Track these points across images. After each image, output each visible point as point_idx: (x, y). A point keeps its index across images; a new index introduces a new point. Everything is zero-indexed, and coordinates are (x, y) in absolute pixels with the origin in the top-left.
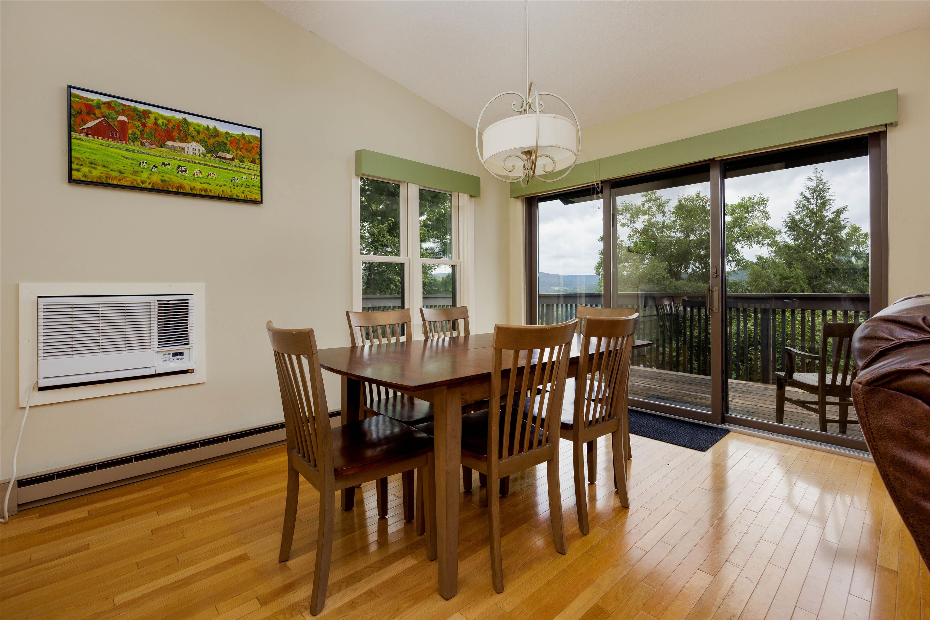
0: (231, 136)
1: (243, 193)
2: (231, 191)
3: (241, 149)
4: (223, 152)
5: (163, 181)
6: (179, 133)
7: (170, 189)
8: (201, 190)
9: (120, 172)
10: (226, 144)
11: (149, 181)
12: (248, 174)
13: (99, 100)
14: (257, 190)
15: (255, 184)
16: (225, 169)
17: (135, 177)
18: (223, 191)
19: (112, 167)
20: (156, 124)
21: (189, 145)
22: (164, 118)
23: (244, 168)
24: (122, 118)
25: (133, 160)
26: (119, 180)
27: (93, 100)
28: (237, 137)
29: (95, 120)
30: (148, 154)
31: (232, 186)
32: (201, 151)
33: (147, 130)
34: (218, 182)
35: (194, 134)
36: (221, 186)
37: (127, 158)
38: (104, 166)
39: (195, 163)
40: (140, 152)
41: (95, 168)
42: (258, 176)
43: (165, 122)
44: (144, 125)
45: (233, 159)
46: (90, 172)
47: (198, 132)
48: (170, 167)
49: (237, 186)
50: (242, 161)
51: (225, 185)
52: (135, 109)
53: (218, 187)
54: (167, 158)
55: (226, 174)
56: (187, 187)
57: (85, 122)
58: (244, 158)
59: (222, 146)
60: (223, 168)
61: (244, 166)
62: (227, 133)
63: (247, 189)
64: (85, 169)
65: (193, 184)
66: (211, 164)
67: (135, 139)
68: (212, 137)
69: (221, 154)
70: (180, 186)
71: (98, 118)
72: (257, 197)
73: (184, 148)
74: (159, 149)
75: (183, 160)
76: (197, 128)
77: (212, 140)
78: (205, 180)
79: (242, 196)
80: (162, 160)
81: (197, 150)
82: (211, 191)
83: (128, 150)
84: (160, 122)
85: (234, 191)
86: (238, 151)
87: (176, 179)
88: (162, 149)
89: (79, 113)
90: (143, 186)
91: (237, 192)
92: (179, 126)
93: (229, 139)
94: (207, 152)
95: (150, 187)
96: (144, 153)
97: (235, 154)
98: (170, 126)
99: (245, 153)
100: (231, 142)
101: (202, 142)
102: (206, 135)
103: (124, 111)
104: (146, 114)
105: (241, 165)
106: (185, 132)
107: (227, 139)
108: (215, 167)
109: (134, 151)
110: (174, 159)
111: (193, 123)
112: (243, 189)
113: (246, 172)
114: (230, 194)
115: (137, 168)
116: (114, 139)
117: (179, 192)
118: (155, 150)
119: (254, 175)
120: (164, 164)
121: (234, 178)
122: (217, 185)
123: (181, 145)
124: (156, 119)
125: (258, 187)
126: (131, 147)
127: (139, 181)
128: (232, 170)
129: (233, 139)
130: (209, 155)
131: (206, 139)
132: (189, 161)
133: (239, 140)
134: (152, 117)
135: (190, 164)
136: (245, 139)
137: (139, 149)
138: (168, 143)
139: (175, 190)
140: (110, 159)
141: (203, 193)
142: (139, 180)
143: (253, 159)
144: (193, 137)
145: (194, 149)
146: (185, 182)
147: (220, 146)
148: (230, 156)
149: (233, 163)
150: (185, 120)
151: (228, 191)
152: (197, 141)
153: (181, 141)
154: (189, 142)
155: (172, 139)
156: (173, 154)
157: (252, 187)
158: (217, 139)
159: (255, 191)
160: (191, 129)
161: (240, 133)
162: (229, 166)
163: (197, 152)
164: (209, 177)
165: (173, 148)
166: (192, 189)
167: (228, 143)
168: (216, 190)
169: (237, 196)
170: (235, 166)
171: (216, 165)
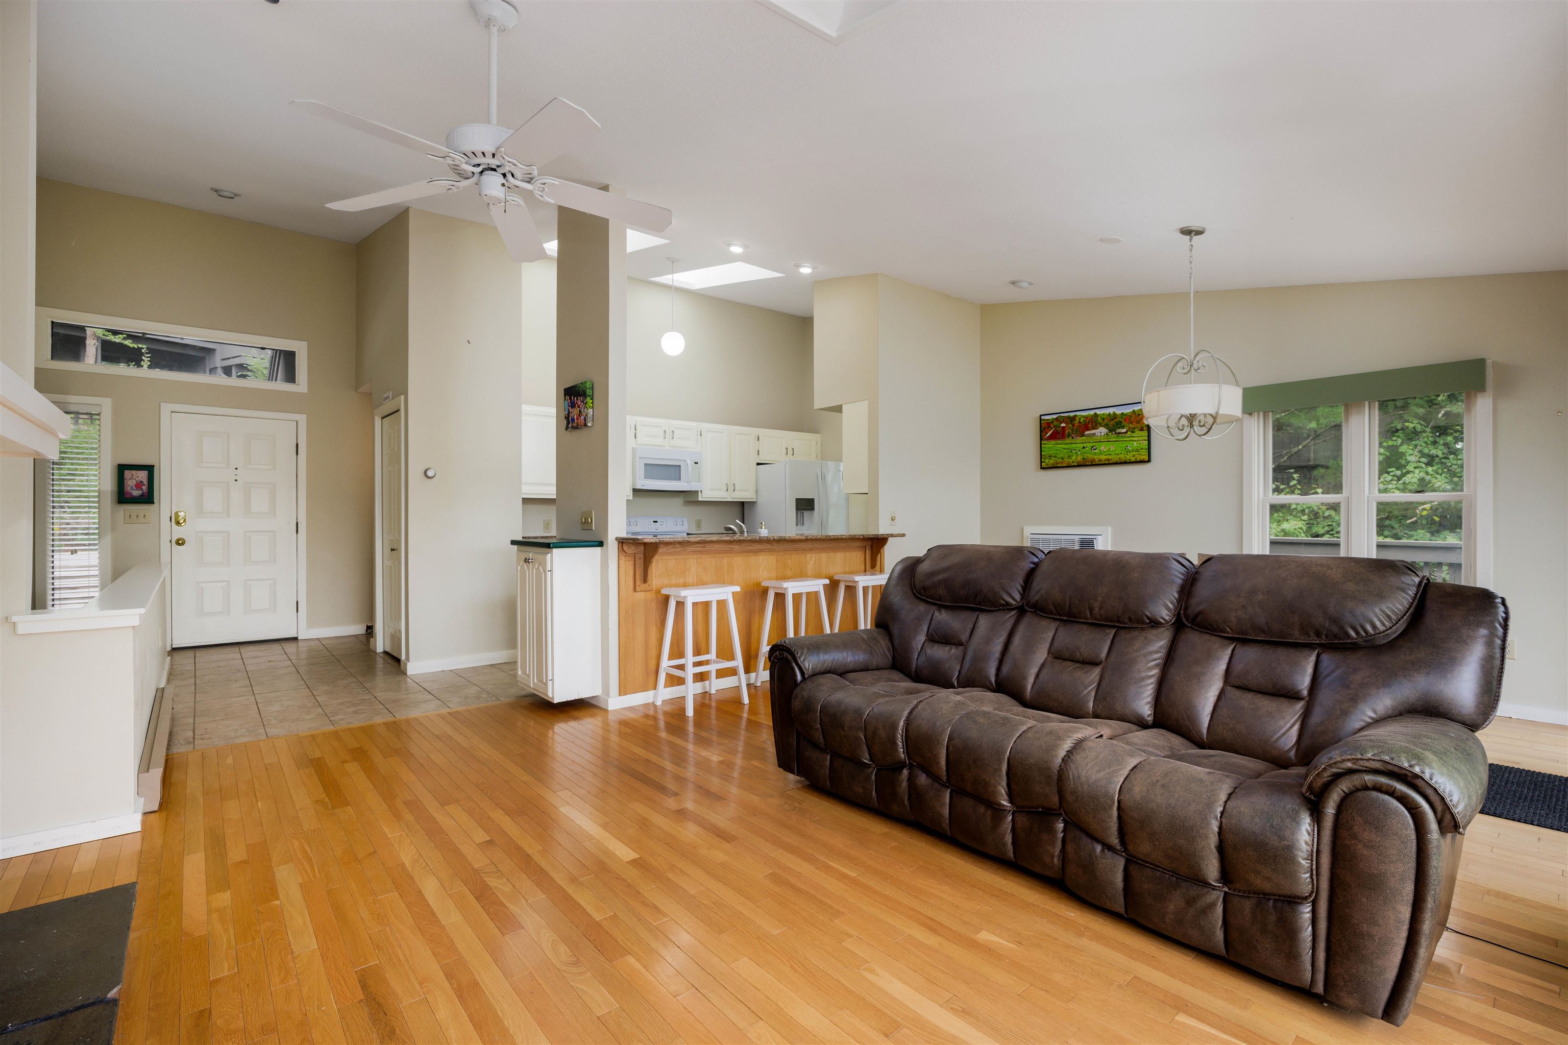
0: (1125, 415)
1: (1134, 456)
2: (1125, 457)
3: (1132, 423)
4: (1120, 428)
5: (1084, 459)
6: (1092, 424)
7: (1087, 464)
8: (1105, 460)
9: (1062, 459)
10: (1121, 422)
11: (1076, 461)
12: (1137, 440)
13: (1053, 418)
14: (1145, 452)
15: (1143, 447)
16: (1121, 441)
17: (1069, 460)
18: (1120, 458)
19: (1058, 457)
20: (1080, 422)
21: (1098, 430)
22: (1083, 416)
23: (1134, 437)
24: (1063, 425)
25: (1068, 449)
26: (1062, 464)
27: (1050, 419)
28: (1129, 414)
29: (1051, 430)
30: (1076, 443)
31: (1126, 453)
32: (1105, 433)
33: (1075, 428)
34: (1116, 452)
35: (1101, 421)
36: (1118, 455)
37: (1065, 449)
38: (1055, 457)
39: (1102, 442)
40: (1072, 443)
41: (1051, 459)
42: (1145, 440)
43: (1085, 419)
44: (1073, 425)
45: (1126, 432)
46: (1049, 462)
47: (1103, 419)
48: (1087, 449)
49: (1130, 452)
50: (1133, 432)
51: (1121, 453)
52: (1069, 417)
53: (1116, 456)
54: (1086, 443)
55: (1122, 445)
56: (1097, 460)
57: (1047, 433)
58: (1135, 429)
59: (1119, 425)
60: (1119, 441)
61: (1135, 435)
62: (1122, 413)
63: (1137, 453)
64: (1047, 461)
65: (1100, 457)
66: (1111, 440)
67: (1069, 435)
68: (1113, 419)
69: (1119, 431)
70: (1093, 460)
71: (1052, 429)
72: (1144, 457)
73: (1095, 434)
74: (1081, 438)
75: (1095, 442)
76: (1102, 416)
77: (1112, 422)
78: (1108, 453)
79: (1133, 459)
80: (1082, 445)
81: (1103, 432)
82: (1111, 459)
83: (1066, 444)
84: (1082, 420)
85: (1127, 456)
86: (1131, 425)
87: (1090, 456)
88: (1083, 438)
89: (1044, 429)
90: (1073, 464)
91: (1130, 457)
92: (1092, 418)
93: (1124, 417)
94: (1109, 432)
95: (1076, 464)
96: (1073, 443)
97: (1128, 428)
98: (1087, 421)
99: (1135, 425)
100: (1125, 420)
101: (1106, 426)
102: (1108, 420)
103: (1064, 420)
104: (1075, 417)
105: (1132, 435)
106: (1096, 422)
107: (1122, 418)
108: (1114, 441)
109: (1068, 444)
110: (1089, 442)
111: (1100, 414)
112: (1134, 453)
113: (1136, 439)
114: (1124, 459)
115: (1070, 454)
116: (1059, 439)
117: (1093, 464)
118: (1079, 440)
119: (1143, 440)
120: (1084, 447)
121: (1127, 446)
122: (1116, 454)
123: (1093, 432)
124: (1080, 419)
125: (1146, 449)
126: (1067, 441)
127: (1071, 462)
128: (1126, 441)
129: (1126, 416)
130: (1110, 434)
131: (1109, 423)
132: (1098, 442)
133: (1131, 416)
134: (1077, 418)
135: (1099, 443)
136: (1135, 413)
137: (1071, 442)
138: (1087, 433)
139: (1090, 464)
140: (1058, 452)
141: (1107, 462)
142: (1071, 461)
143: (1141, 427)
144: (1100, 424)
145: (1101, 433)
146: (1096, 457)
147: (1118, 424)
148: (1124, 430)
149: (1127, 435)
150: (1095, 413)
151: (1123, 457)
152: (1103, 426)
153: (1094, 428)
154: (1098, 429)
155: (1088, 430)
156: (1088, 439)
157: (1141, 450)
158: (1115, 420)
159: (1143, 453)
160: (1099, 418)
161: (1131, 410)
162: (1123, 438)
163: (1103, 434)
164: (1111, 449)
165: (1089, 435)
166: (1100, 461)
167: (1123, 420)
168: (1114, 458)
169: (1129, 460)
170: (1128, 437)
171: (1115, 440)
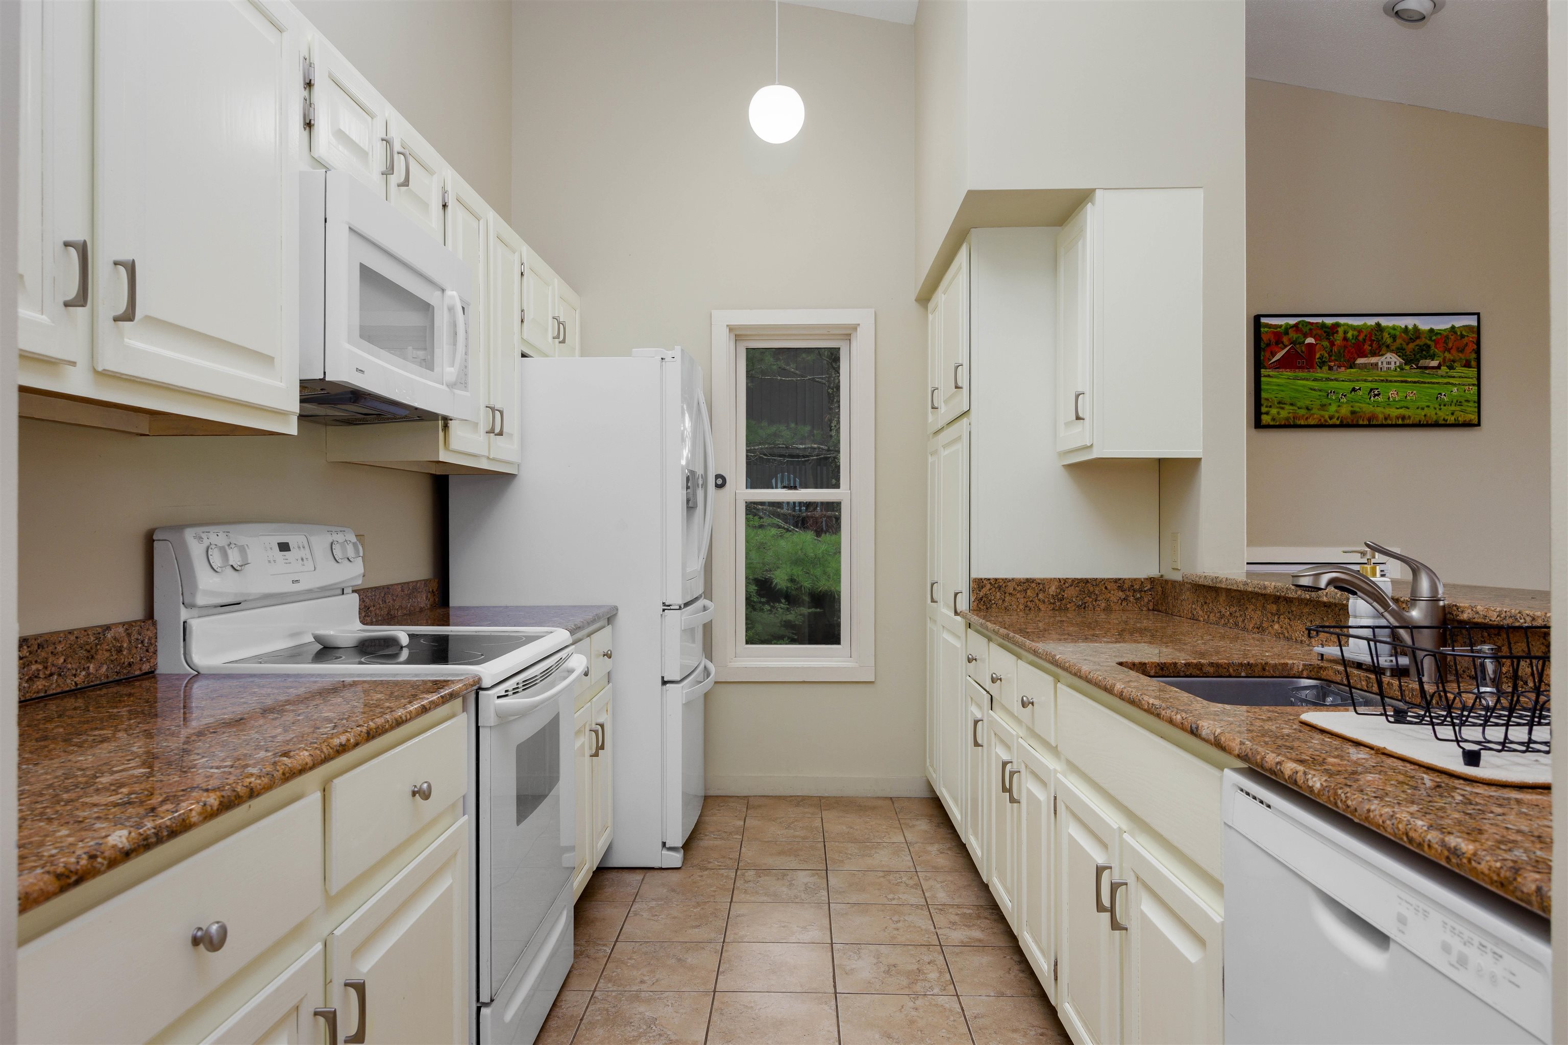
0: (1437, 334)
1: (1453, 414)
2: (1436, 414)
3: (1449, 351)
4: (1426, 359)
5: (1353, 413)
6: (1371, 345)
7: (1361, 423)
8: (1397, 418)
9: (1308, 409)
10: (1429, 347)
11: (1337, 415)
12: (1459, 384)
13: (1287, 324)
14: (1472, 407)
15: (1469, 397)
16: (1429, 383)
17: (1323, 413)
18: (1425, 416)
19: (1299, 404)
20: (1345, 339)
21: (1383, 358)
22: (1353, 328)
23: (1454, 377)
24: (1310, 340)
25: (1320, 391)
26: (1307, 419)
27: (1281, 326)
28: (1445, 334)
29: (1283, 349)
30: (1336, 380)
31: (1437, 406)
32: (1398, 364)
33: (1335, 349)
34: (1419, 404)
35: (1389, 341)
36: (1423, 409)
37: (1314, 390)
38: (1292, 404)
39: (1391, 381)
40: (1328, 379)
41: (1283, 408)
42: (1474, 385)
43: (1356, 333)
44: (1332, 344)
45: (1439, 367)
46: (1278, 413)
47: (1394, 338)
48: (1360, 393)
49: (1445, 405)
50: (1451, 368)
51: (1428, 406)
52: (1323, 325)
53: (1419, 411)
54: (1358, 381)
55: (1429, 390)
56: (1381, 416)
57: (1274, 355)
58: (1454, 361)
59: (1425, 351)
60: (1425, 383)
61: (1455, 374)
62: (1431, 330)
63: (1458, 408)
64: (1274, 411)
65: (1387, 411)
66: (1409, 380)
67: (1322, 363)
68: (1412, 340)
69: (1423, 363)
70: (1372, 417)
71: (1286, 346)
72: (1473, 417)
73: (1377, 364)
74: (1348, 371)
75: (1376, 381)
76: (1393, 332)
77: (1411, 346)
78: (1402, 404)
79: (1451, 419)
80: (1350, 385)
81: (1393, 363)
82: (1409, 417)
83: (1315, 380)
84: (1349, 335)
85: (1440, 413)
86: (1447, 354)
87: (1367, 408)
88: (1352, 370)
89: (1268, 345)
90: (1331, 422)
91: (1444, 414)
92: (1370, 334)
93: (1434, 338)
94: (1406, 364)
95: (1338, 422)
96: (1332, 380)
97: (1441, 359)
98: (1361, 338)
99: (1455, 354)
100: (1436, 342)
101: (1400, 351)
102: (1404, 340)
103: (1313, 330)
104: (1336, 326)
105: (1450, 374)
106: (1378, 341)
107: (1430, 339)
108: (1415, 382)
109: (1321, 380)
110: (1365, 381)
111: (1387, 327)
112: (1453, 408)
113: (1457, 383)
114: (1435, 418)
115: (1325, 401)
116: (1301, 368)
117: (1372, 424)
118: (1344, 373)
119: (1469, 385)
120: (1354, 390)
121: (1441, 394)
122: (1418, 408)
123: (1373, 360)
124: (1345, 332)
125: (1475, 402)
126: (1319, 375)
127: (1327, 417)
128: (1438, 383)
129: (1439, 336)
130: (1407, 367)
131: (1405, 346)
132: (1382, 381)
133: (1447, 337)
134: (1341, 330)
135: (1384, 384)
136: (1455, 333)
137: (1327, 376)
138: (1360, 361)
139: (1366, 422)
140: (1297, 395)
141: (1400, 422)
142: (1326, 415)
143: (1467, 361)
144: (1388, 346)
145: (1389, 363)
146: (1379, 410)
147: (1422, 350)
148: (1434, 363)
149: (1440, 372)
150: (1378, 325)
151: (1432, 414)
152: (1392, 351)
153: (1374, 354)
154: (1382, 355)
155: (1364, 355)
156: (1364, 374)
157: (1466, 404)
158: (1418, 342)
159: (1469, 409)
160: (1386, 335)
161: (1449, 326)
162: (1433, 378)
163: (1393, 366)
164: (1408, 398)
165: (1364, 367)
166: (1386, 419)
167: (1432, 344)
168: (1416, 415)
169: (1444, 419)
170: (1442, 376)
171: (1416, 379)
